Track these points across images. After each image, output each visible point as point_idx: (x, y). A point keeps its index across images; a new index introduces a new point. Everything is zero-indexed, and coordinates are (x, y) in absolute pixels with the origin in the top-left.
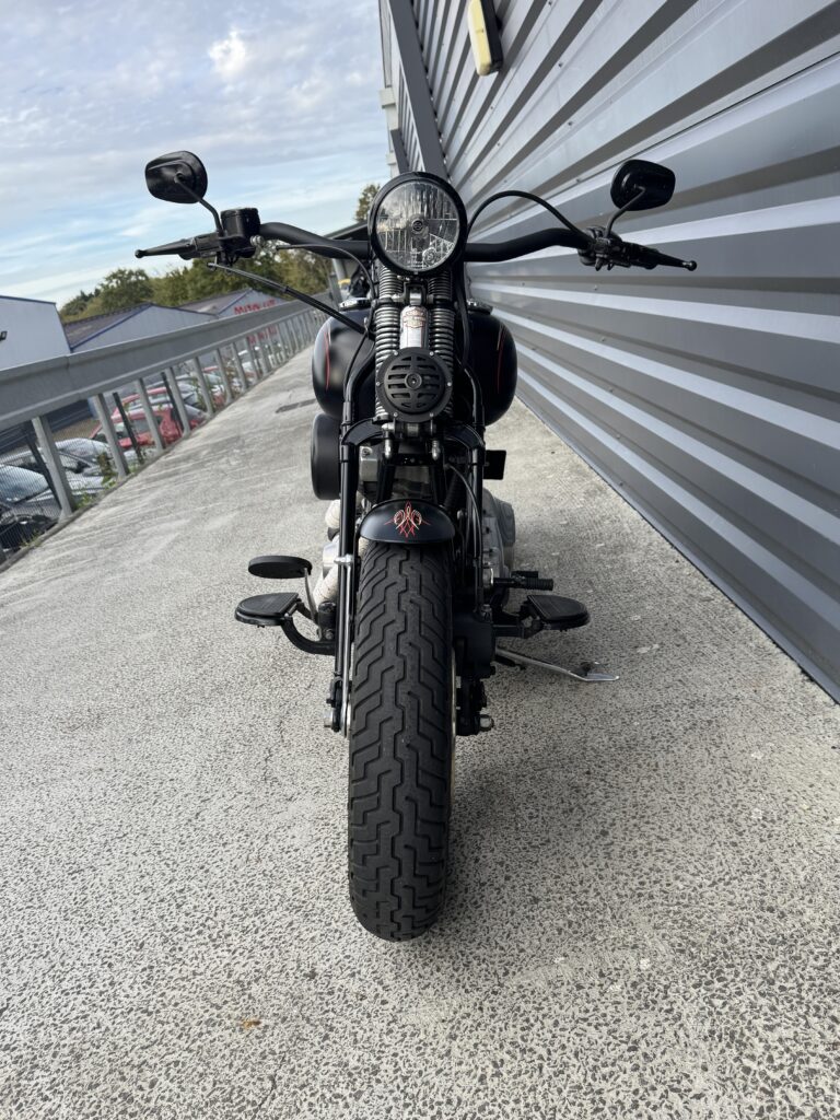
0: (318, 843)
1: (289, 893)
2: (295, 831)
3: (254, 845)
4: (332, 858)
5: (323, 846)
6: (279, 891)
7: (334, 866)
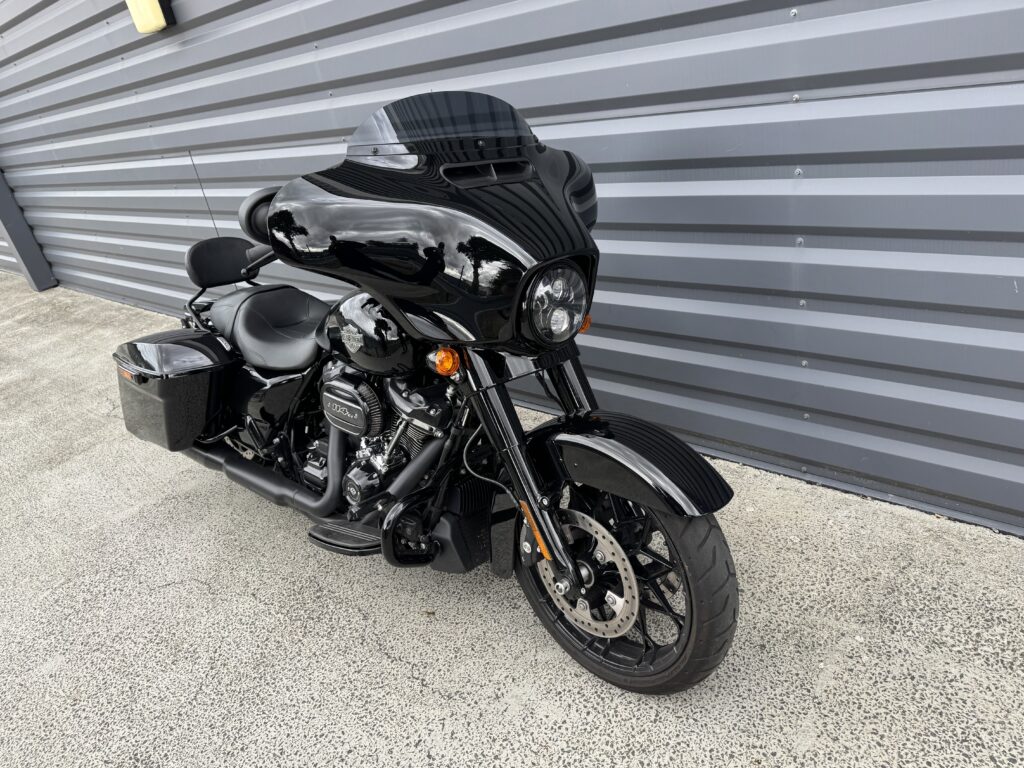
0: (574, 707)
1: (608, 748)
2: (540, 714)
3: (524, 743)
4: (600, 709)
5: (581, 706)
6: (597, 753)
7: (612, 712)
